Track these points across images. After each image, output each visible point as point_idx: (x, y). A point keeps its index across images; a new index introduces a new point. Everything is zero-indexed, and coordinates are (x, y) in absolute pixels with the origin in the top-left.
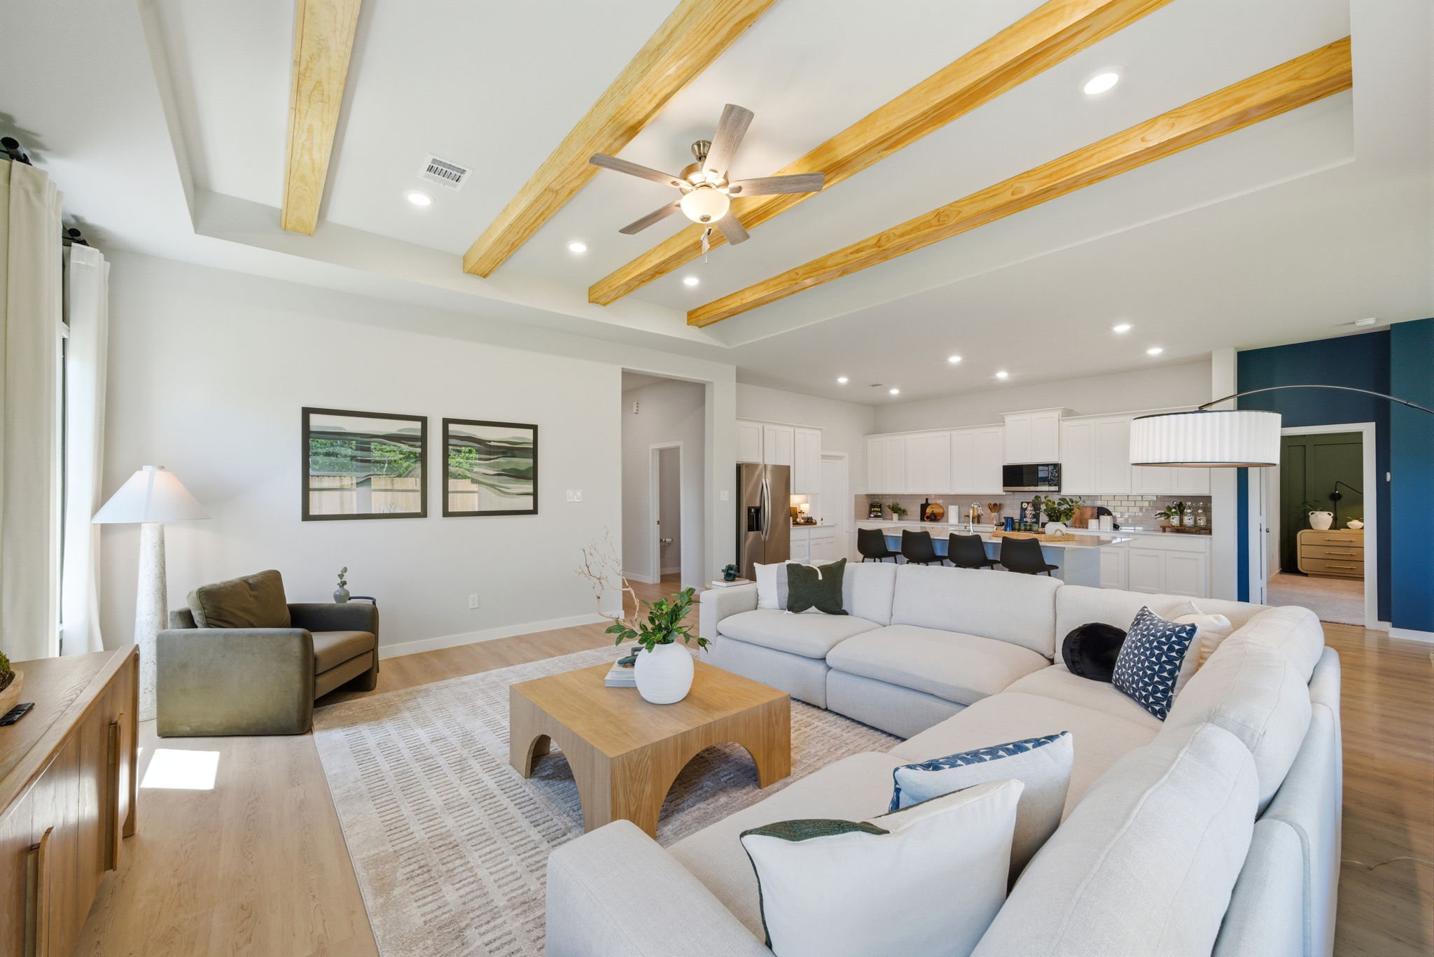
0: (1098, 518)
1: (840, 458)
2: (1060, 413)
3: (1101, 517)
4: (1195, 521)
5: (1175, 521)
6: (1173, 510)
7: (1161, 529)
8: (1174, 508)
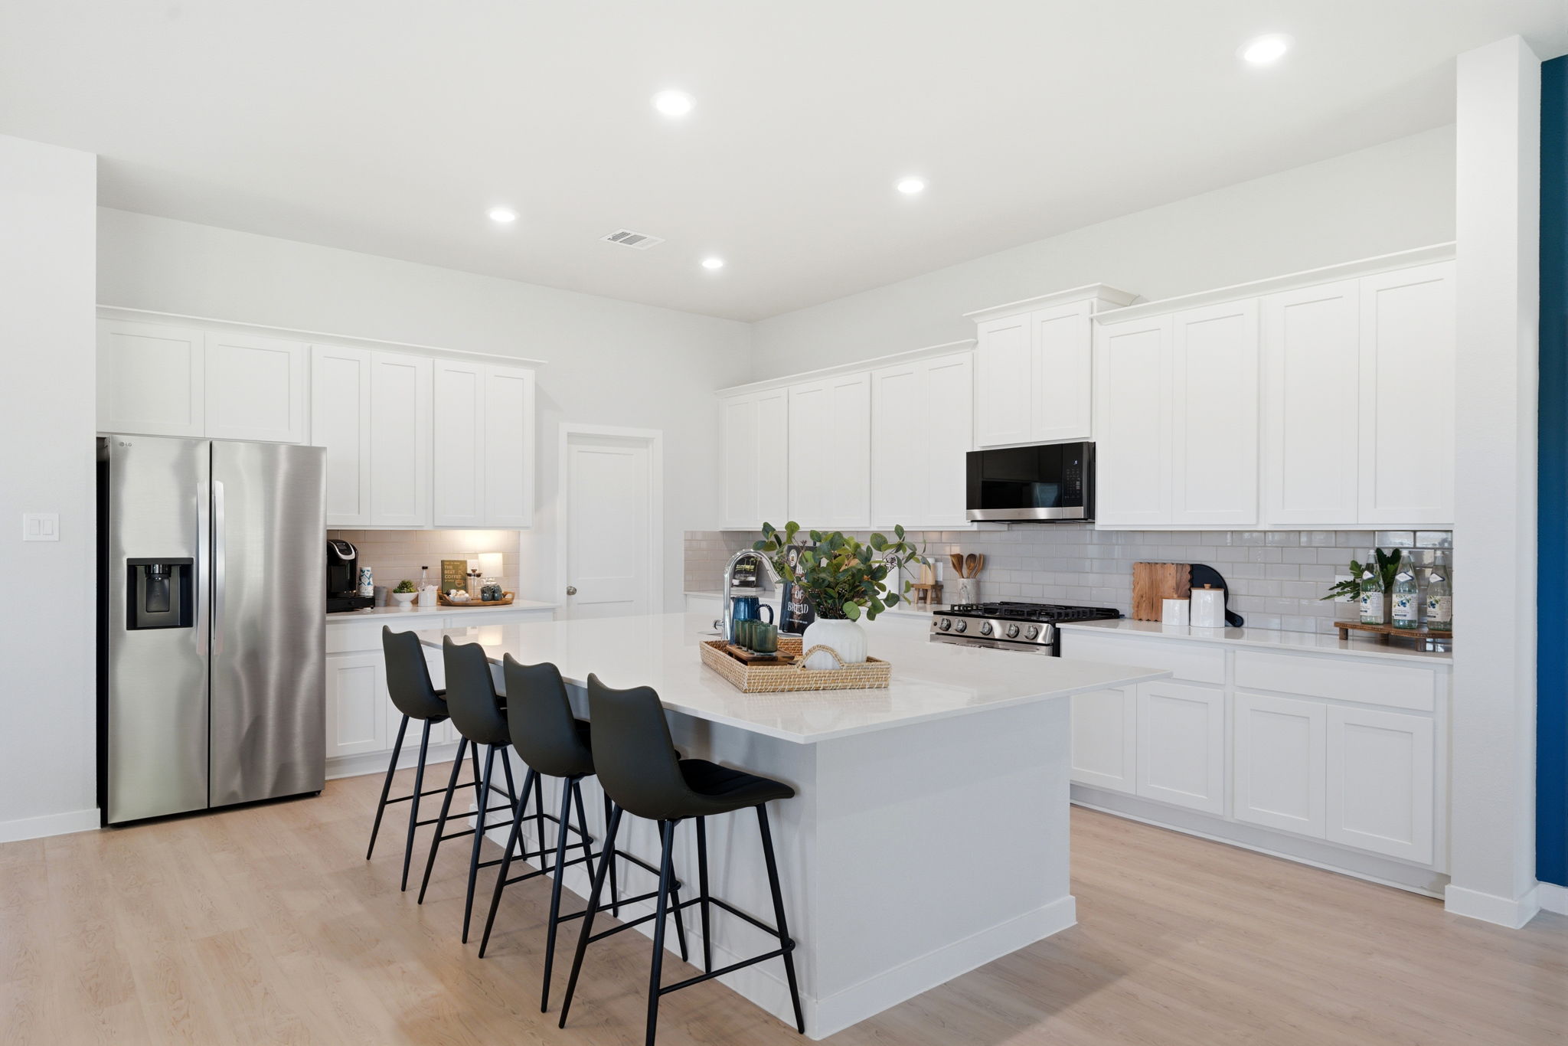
0: (1190, 597)
1: (646, 442)
2: (1095, 301)
3: (1196, 593)
4: (1421, 610)
5: (1371, 607)
6: (1367, 575)
7: (1337, 630)
8: (1370, 568)
